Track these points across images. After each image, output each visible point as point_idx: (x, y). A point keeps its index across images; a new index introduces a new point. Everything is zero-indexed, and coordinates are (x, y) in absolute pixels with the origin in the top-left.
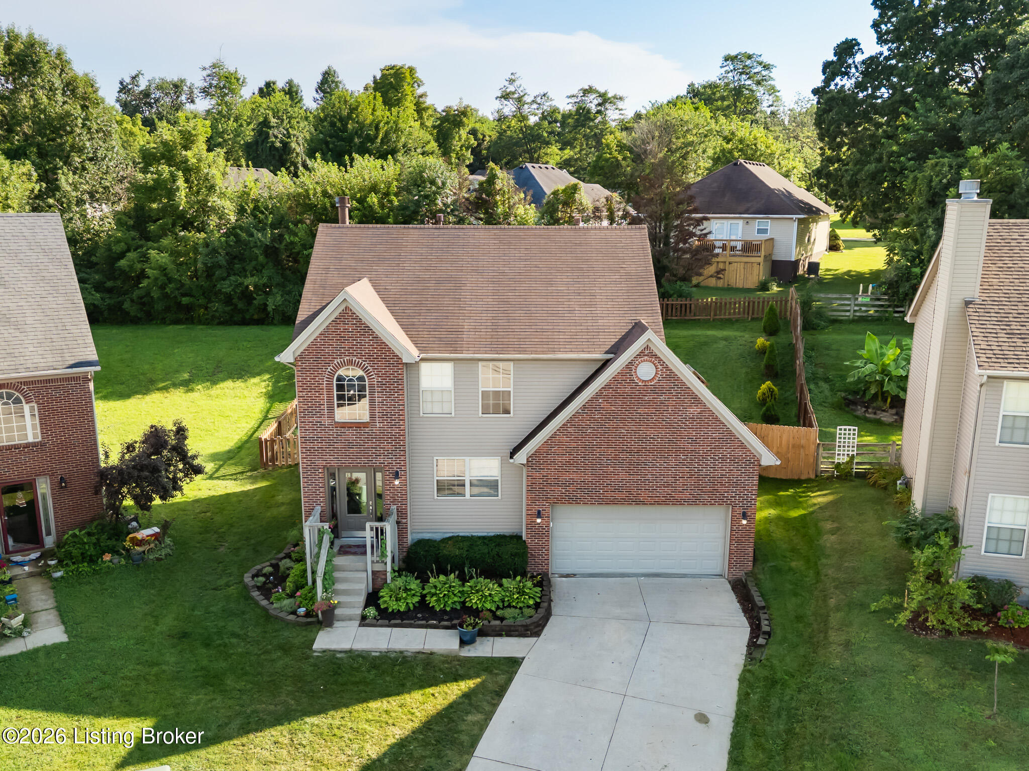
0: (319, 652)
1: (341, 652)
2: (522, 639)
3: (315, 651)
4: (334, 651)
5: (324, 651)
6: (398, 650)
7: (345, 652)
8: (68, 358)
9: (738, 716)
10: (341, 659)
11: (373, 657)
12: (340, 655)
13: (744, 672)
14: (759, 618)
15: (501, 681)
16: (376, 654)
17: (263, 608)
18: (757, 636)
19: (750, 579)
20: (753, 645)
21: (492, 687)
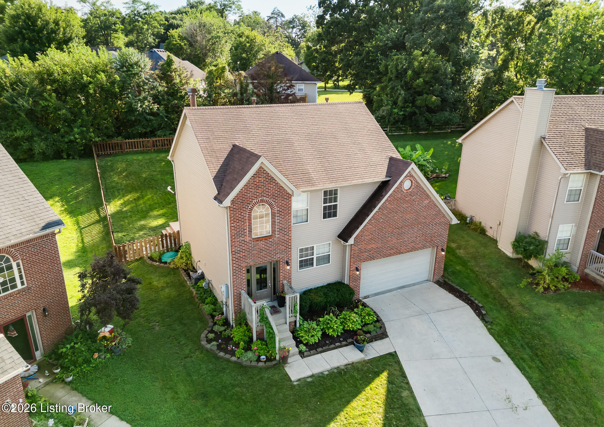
0: (297, 381)
1: (307, 377)
2: (382, 340)
3: (294, 382)
4: (304, 378)
5: (299, 380)
6: (336, 367)
7: (311, 377)
8: (40, 222)
9: (509, 354)
10: (313, 382)
11: (327, 375)
12: (309, 380)
13: (489, 330)
14: (470, 300)
15: (398, 368)
16: (327, 373)
17: (235, 362)
18: (477, 309)
19: (446, 280)
20: (479, 314)
21: (397, 373)
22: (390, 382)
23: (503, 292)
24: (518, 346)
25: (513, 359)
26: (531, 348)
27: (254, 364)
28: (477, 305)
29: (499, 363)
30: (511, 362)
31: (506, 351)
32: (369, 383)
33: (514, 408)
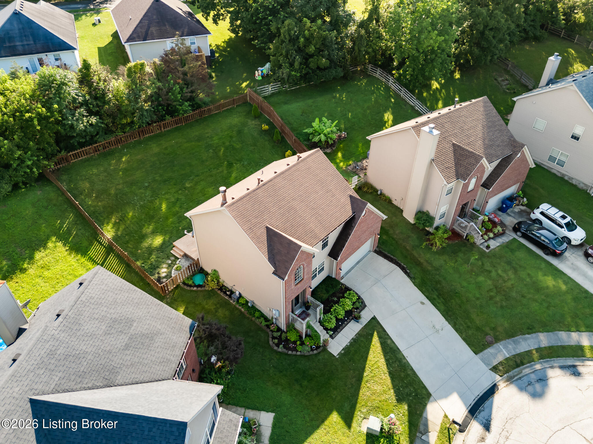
1: (341, 351)
2: (364, 309)
3: (336, 356)
5: (338, 354)
9: (427, 297)
10: (345, 352)
11: (350, 345)
12: (343, 352)
13: (414, 283)
14: (398, 263)
15: (379, 327)
16: (349, 344)
17: (301, 356)
18: (403, 269)
19: (381, 250)
20: (406, 273)
21: (381, 330)
22: (380, 337)
23: (415, 253)
24: (430, 290)
25: (430, 300)
26: (436, 290)
27: (311, 353)
28: (403, 267)
29: (424, 305)
30: (429, 302)
31: (425, 295)
32: (371, 342)
33: (437, 331)
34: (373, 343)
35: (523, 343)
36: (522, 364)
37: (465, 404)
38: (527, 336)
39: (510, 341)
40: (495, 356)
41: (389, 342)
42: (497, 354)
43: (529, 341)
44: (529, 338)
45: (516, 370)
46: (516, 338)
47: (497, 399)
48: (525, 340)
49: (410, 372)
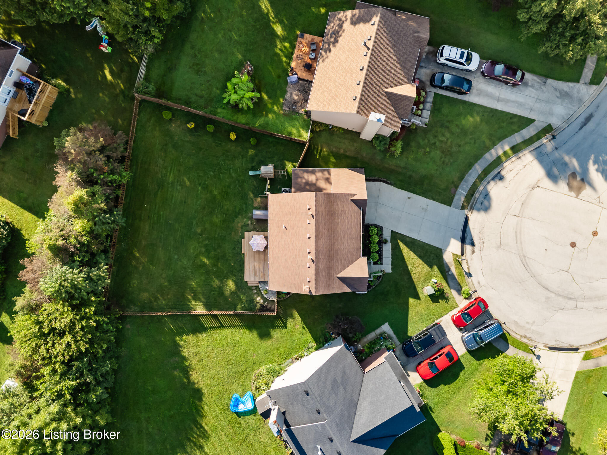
12: (392, 267)
13: (396, 187)
14: (379, 180)
18: (385, 182)
21: (399, 236)
22: (402, 241)
23: (385, 165)
25: (412, 192)
26: (412, 182)
29: (411, 199)
30: (412, 194)
31: (408, 191)
32: (400, 248)
33: (426, 210)
34: (401, 248)
35: (470, 179)
36: (474, 192)
37: (458, 240)
38: (470, 171)
39: (463, 183)
40: (459, 199)
41: (408, 239)
42: (460, 197)
43: (472, 175)
44: (471, 173)
45: (473, 199)
46: (465, 178)
47: (471, 224)
48: (470, 175)
49: (427, 247)
